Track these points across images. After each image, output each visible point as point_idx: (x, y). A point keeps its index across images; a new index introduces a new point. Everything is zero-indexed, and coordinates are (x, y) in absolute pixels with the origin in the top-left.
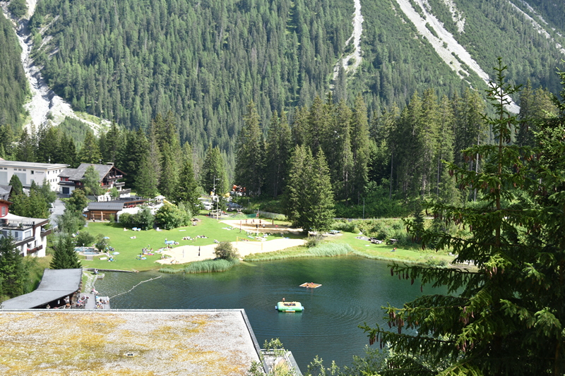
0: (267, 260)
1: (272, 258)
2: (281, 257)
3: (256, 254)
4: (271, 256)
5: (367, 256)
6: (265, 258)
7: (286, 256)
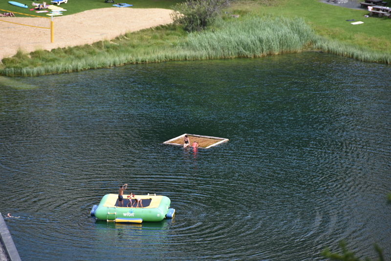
0: (65, 72)
1: (81, 64)
2: (109, 59)
3: (36, 54)
4: (79, 58)
5: (357, 52)
6: (60, 65)
7: (122, 58)
